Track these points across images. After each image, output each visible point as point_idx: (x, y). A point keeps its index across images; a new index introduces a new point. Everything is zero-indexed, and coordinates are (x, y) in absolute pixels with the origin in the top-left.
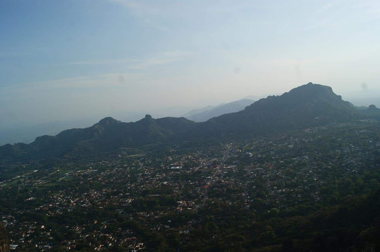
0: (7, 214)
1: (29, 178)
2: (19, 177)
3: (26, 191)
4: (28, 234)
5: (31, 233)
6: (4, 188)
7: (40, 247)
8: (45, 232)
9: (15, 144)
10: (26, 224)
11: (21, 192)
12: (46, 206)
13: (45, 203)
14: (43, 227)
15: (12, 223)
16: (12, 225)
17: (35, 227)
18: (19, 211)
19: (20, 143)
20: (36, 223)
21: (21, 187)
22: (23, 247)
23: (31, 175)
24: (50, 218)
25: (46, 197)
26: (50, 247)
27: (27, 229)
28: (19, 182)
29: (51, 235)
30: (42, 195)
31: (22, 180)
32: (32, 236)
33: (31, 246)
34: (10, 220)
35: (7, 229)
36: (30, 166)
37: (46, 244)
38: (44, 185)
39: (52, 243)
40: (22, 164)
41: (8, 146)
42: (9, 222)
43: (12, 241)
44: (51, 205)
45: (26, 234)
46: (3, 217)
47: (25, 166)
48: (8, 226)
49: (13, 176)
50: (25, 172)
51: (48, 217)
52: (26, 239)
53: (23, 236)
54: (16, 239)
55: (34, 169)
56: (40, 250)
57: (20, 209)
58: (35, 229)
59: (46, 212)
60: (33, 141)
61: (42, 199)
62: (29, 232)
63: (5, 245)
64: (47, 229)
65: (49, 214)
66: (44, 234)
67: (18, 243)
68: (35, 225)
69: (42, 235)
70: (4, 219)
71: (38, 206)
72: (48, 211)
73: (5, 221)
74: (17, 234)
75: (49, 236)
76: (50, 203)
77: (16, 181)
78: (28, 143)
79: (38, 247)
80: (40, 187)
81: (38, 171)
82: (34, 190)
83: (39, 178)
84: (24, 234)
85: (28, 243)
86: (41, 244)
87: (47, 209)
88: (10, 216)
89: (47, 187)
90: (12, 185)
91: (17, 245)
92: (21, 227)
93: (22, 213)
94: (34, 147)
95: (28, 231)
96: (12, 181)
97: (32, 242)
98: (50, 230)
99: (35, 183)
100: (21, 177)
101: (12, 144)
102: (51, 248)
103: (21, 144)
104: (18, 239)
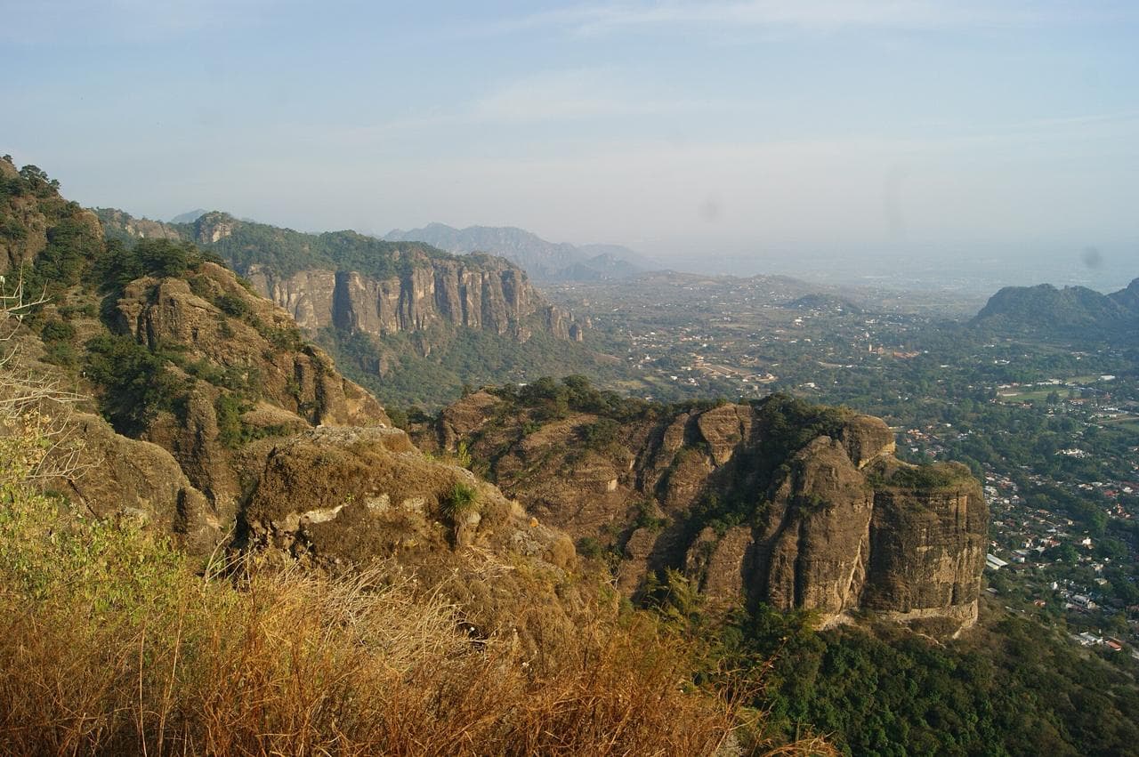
0: (1000, 472)
1: (1084, 395)
2: (1056, 382)
3: (1066, 426)
4: (1043, 545)
5: (1049, 545)
6: (1009, 402)
7: (1064, 593)
8: (1089, 559)
9: (1066, 287)
10: (1042, 516)
11: (1053, 426)
12: (1111, 487)
13: (1114, 477)
14: (1087, 542)
15: (1006, 501)
16: (1004, 506)
17: (1064, 535)
18: (1033, 474)
19: (1080, 287)
20: (1070, 523)
21: (1055, 413)
22: (1020, 573)
23: (1090, 385)
24: (1116, 526)
25: (1118, 462)
26: (1091, 606)
27: (1042, 532)
28: (1053, 399)
29: (1106, 574)
30: (1108, 451)
31: (1063, 394)
32: (1050, 554)
33: (1041, 581)
34: (1004, 492)
35: (992, 512)
36: (1096, 361)
37: (1080, 592)
38: (1124, 426)
39: (1100, 597)
40: (1073, 349)
41: (1046, 289)
42: (1000, 495)
43: (995, 548)
44: (1127, 490)
45: (1037, 543)
46: (989, 478)
47: (1081, 355)
48: (995, 504)
49: (1041, 376)
50: (1077, 375)
51: (1110, 520)
52: (1034, 556)
53: (1028, 545)
54: (1009, 545)
55: (1103, 370)
56: (1061, 601)
57: (1038, 470)
58: (1066, 539)
59: (1109, 504)
60: (1121, 288)
61: (1106, 464)
62: (1046, 541)
63: (975, 549)
64: (1100, 552)
65: (1114, 512)
66: (1085, 564)
67: (1010, 559)
68: (1068, 529)
69: (1079, 563)
70: (991, 484)
71: (1091, 478)
72: (1114, 502)
73: (992, 490)
74: (1013, 533)
75: (1097, 574)
76: (1127, 483)
77: (1045, 394)
78: (1105, 292)
79: (1057, 592)
80: (1110, 427)
81: (1116, 379)
82: (1090, 433)
83: (1113, 400)
84: (1030, 541)
85: (1034, 570)
86: (1069, 588)
87: (1114, 496)
88: (1006, 481)
89: (1129, 432)
90: (1032, 401)
91: (1005, 563)
92: (1027, 519)
93: (1039, 484)
94: (1119, 307)
95: (1044, 538)
96: (1035, 388)
97: (1047, 572)
98: (1107, 559)
99: (1096, 411)
100: (1062, 386)
101: (1059, 286)
102: (1094, 611)
103: (1083, 289)
104: (1011, 546)
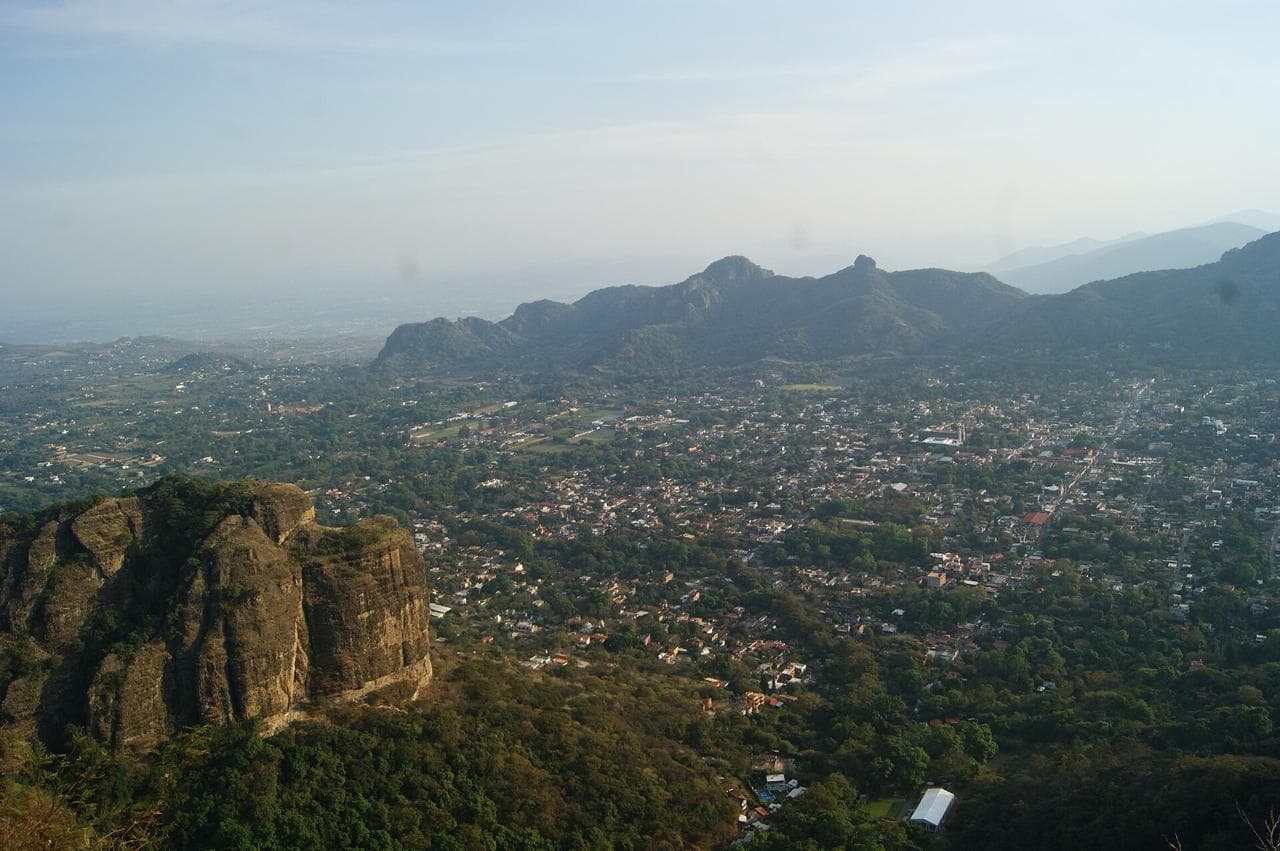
0: (426, 516)
1: (493, 424)
2: (465, 416)
3: (481, 458)
4: (480, 581)
5: (486, 580)
6: (424, 444)
7: (509, 624)
8: (524, 584)
9: (459, 318)
10: (474, 552)
11: (469, 460)
12: (531, 510)
13: (532, 500)
14: (520, 568)
15: (438, 546)
16: (437, 551)
17: (498, 566)
18: (459, 513)
19: (472, 318)
20: (501, 553)
21: (468, 446)
22: (465, 615)
23: (496, 414)
24: (541, 547)
25: (533, 484)
26: (534, 629)
27: (478, 569)
28: (464, 433)
29: (541, 595)
30: (523, 476)
31: (472, 427)
32: (489, 589)
33: (486, 618)
34: (435, 536)
35: (426, 559)
36: (497, 389)
37: (522, 618)
38: (531, 449)
39: (540, 619)
40: (475, 380)
41: (440, 323)
42: (431, 541)
43: (436, 596)
44: (545, 509)
45: (474, 580)
46: (418, 526)
47: (483, 386)
48: (428, 551)
49: (450, 412)
50: (483, 405)
51: (536, 542)
52: (474, 595)
53: (466, 585)
54: (449, 589)
55: (506, 397)
56: (507, 632)
57: (463, 507)
58: (500, 570)
59: (532, 526)
60: (508, 315)
61: (522, 488)
62: (482, 577)
63: (416, 602)
64: (532, 575)
65: (538, 533)
66: (522, 590)
67: (453, 603)
68: (500, 560)
69: (516, 590)
70: (420, 531)
71: (512, 505)
72: (536, 524)
73: (422, 537)
74: (450, 577)
75: (534, 598)
76: (543, 503)
77: (457, 429)
78: (495, 320)
79: (502, 624)
80: (520, 452)
81: (518, 404)
82: (504, 460)
83: (519, 426)
84: (468, 580)
85: (477, 607)
86: (511, 617)
87: (535, 518)
88: (434, 525)
89: (537, 454)
90: (446, 438)
91: (449, 609)
92: (461, 558)
93: (466, 521)
94: (510, 333)
95: (479, 574)
96: (446, 425)
97: (489, 607)
98: (540, 580)
99: (506, 438)
100: (470, 419)
101: (453, 319)
102: (538, 633)
103: (475, 320)
104: (451, 591)
